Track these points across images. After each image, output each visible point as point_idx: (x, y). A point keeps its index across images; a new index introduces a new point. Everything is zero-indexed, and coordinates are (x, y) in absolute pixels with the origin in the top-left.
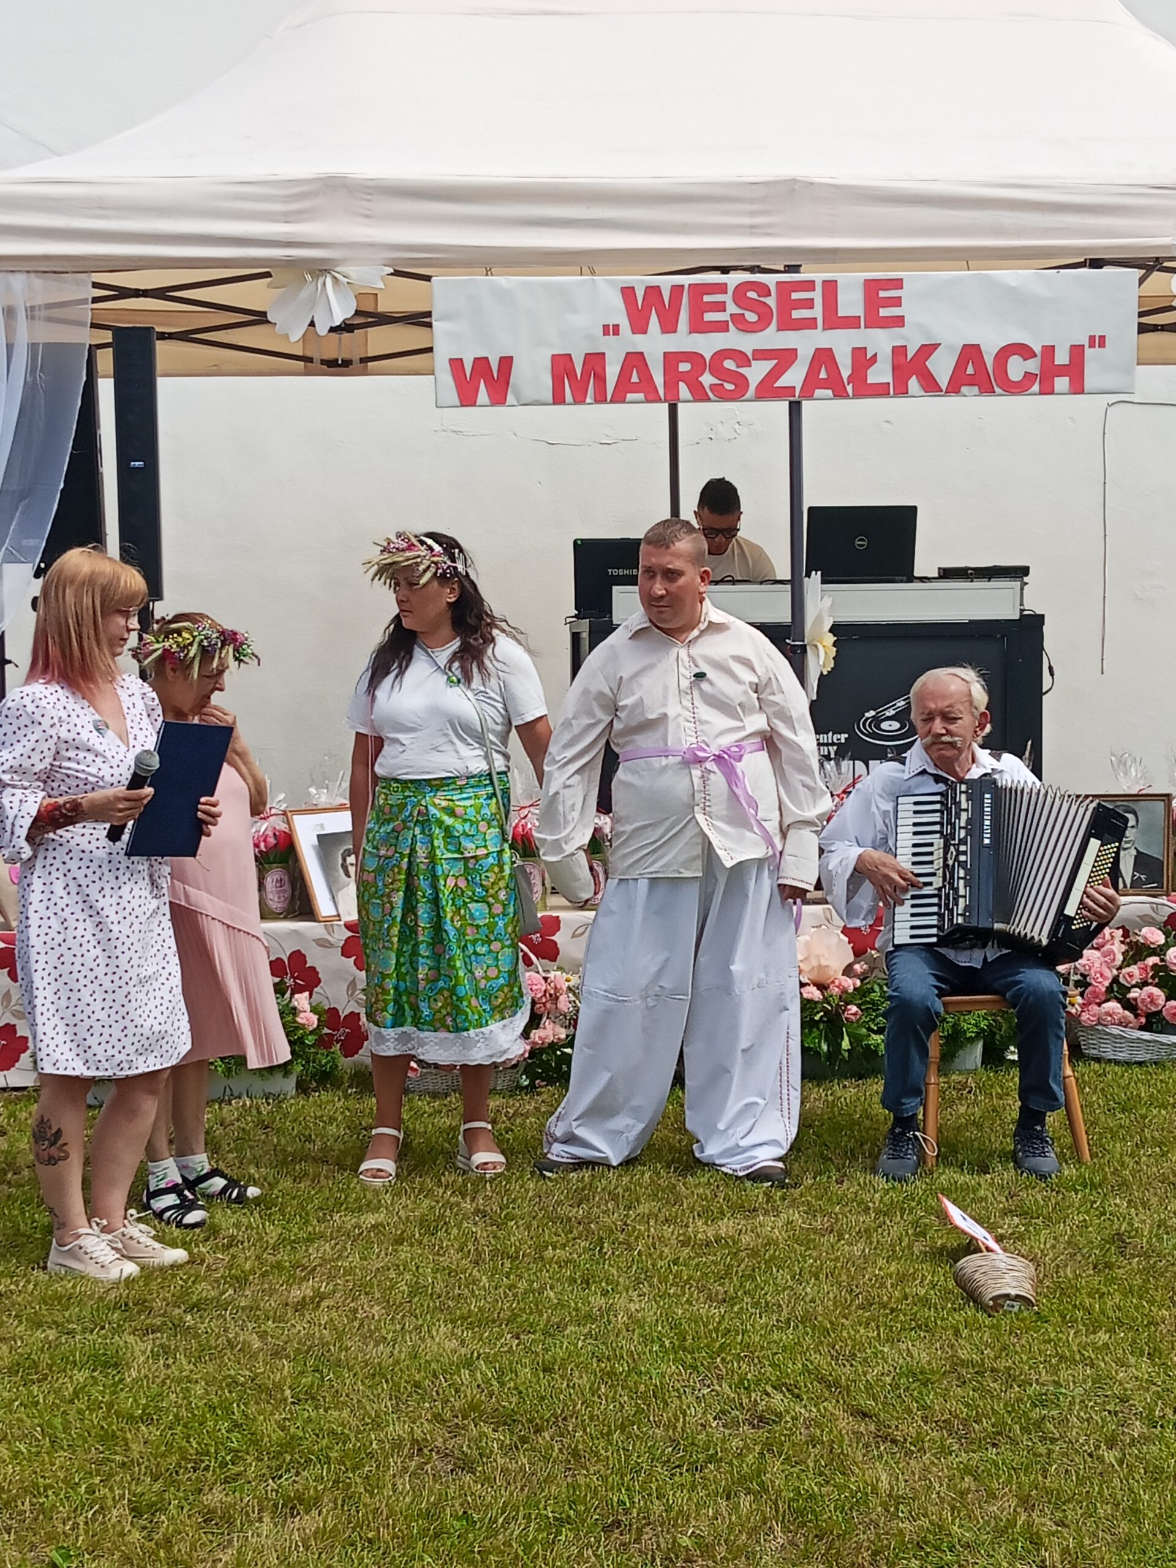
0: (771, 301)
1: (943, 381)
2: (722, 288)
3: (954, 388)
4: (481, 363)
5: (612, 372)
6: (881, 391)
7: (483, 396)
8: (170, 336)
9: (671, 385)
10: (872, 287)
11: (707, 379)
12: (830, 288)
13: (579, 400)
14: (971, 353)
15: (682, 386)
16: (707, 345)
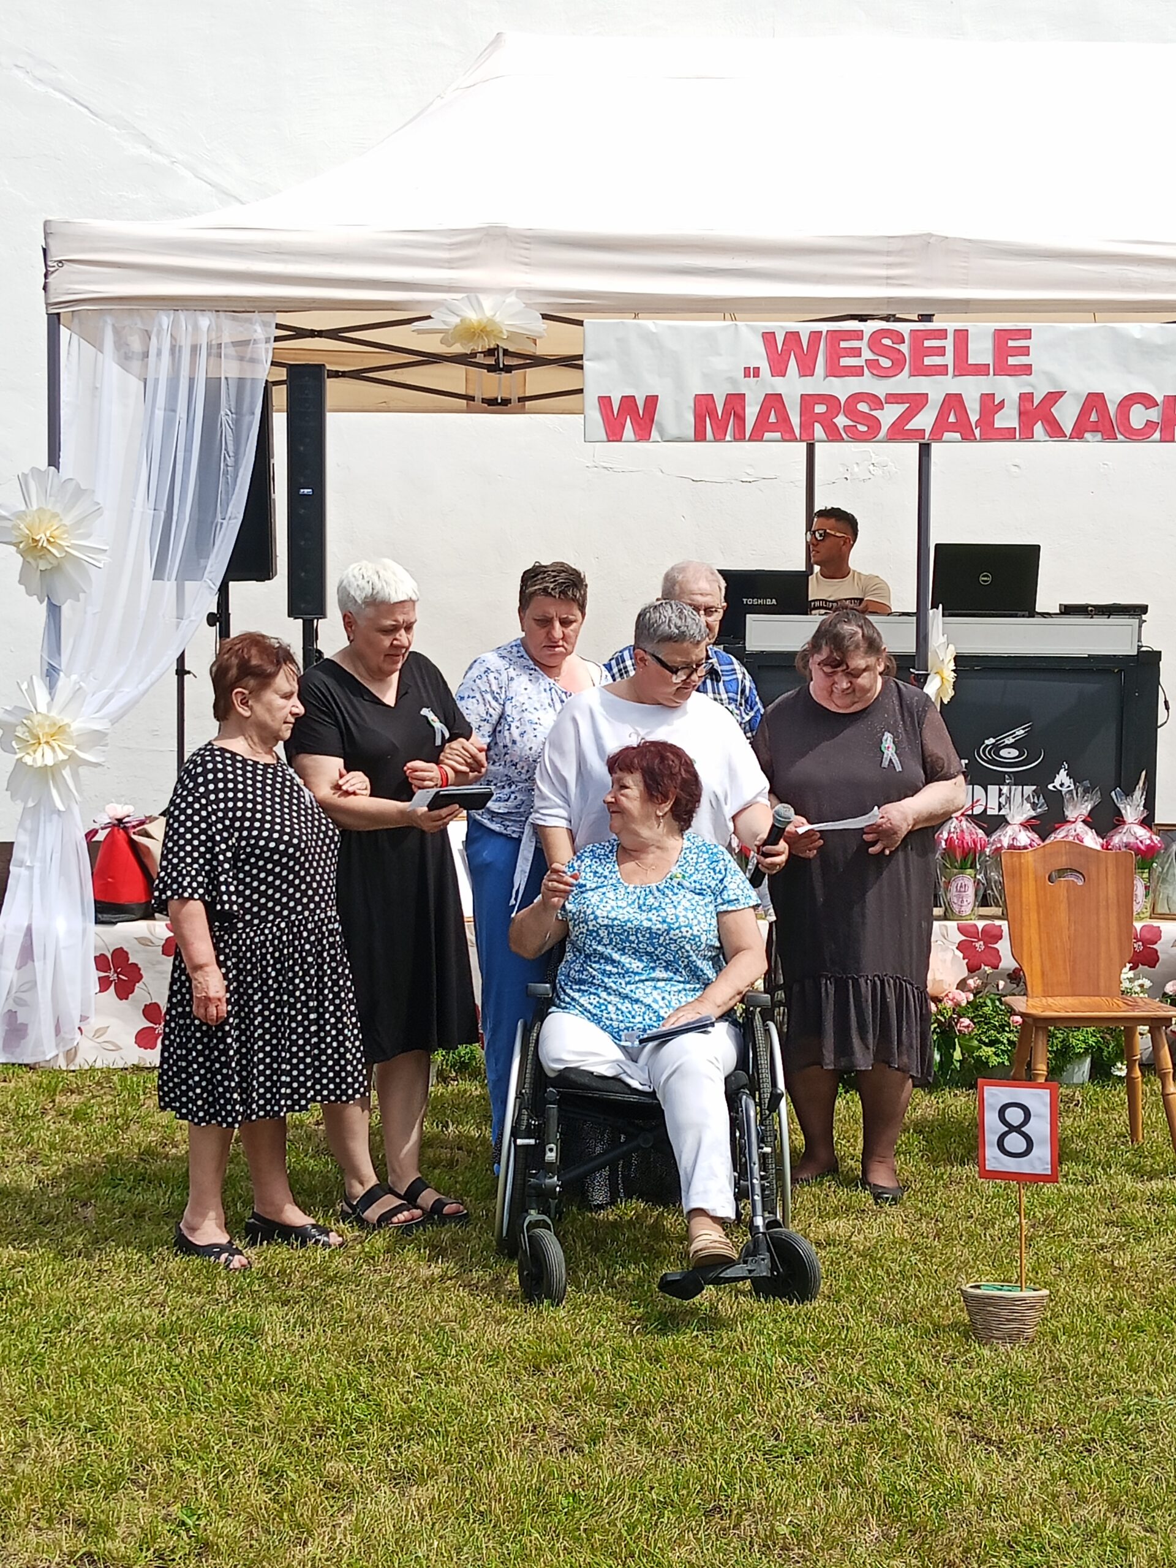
0: (904, 348)
1: (1068, 428)
2: (858, 335)
3: (1078, 433)
4: (628, 402)
5: (751, 412)
6: (1008, 435)
7: (629, 431)
8: (343, 374)
9: (807, 426)
10: (1001, 337)
11: (841, 421)
12: (962, 337)
13: (719, 438)
14: (1095, 401)
15: (817, 426)
16: (842, 388)
